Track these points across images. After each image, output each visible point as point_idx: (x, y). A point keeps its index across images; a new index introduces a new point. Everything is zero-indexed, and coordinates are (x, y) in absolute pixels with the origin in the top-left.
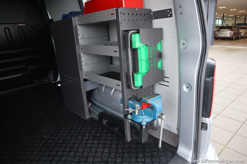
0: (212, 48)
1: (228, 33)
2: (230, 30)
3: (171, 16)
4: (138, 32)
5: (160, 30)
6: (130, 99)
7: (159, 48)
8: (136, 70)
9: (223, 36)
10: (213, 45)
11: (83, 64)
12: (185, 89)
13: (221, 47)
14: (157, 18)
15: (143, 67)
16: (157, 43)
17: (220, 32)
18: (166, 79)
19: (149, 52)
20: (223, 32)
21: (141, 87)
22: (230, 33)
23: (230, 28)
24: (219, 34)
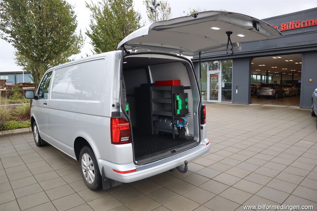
0: (249, 106)
1: (270, 92)
2: (272, 88)
3: (190, 89)
4: (178, 95)
5: (187, 94)
6: (175, 120)
7: (186, 100)
8: (178, 108)
9: (265, 94)
10: (251, 103)
11: (153, 107)
12: (195, 114)
13: (258, 105)
14: (185, 89)
15: (180, 107)
16: (185, 98)
17: (263, 90)
18: (190, 114)
19: (182, 102)
20: (265, 90)
21: (179, 114)
22: (272, 91)
23: (272, 86)
24: (262, 92)
